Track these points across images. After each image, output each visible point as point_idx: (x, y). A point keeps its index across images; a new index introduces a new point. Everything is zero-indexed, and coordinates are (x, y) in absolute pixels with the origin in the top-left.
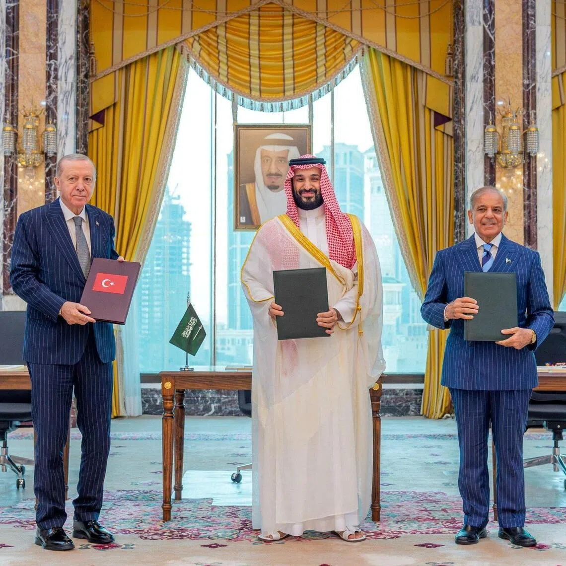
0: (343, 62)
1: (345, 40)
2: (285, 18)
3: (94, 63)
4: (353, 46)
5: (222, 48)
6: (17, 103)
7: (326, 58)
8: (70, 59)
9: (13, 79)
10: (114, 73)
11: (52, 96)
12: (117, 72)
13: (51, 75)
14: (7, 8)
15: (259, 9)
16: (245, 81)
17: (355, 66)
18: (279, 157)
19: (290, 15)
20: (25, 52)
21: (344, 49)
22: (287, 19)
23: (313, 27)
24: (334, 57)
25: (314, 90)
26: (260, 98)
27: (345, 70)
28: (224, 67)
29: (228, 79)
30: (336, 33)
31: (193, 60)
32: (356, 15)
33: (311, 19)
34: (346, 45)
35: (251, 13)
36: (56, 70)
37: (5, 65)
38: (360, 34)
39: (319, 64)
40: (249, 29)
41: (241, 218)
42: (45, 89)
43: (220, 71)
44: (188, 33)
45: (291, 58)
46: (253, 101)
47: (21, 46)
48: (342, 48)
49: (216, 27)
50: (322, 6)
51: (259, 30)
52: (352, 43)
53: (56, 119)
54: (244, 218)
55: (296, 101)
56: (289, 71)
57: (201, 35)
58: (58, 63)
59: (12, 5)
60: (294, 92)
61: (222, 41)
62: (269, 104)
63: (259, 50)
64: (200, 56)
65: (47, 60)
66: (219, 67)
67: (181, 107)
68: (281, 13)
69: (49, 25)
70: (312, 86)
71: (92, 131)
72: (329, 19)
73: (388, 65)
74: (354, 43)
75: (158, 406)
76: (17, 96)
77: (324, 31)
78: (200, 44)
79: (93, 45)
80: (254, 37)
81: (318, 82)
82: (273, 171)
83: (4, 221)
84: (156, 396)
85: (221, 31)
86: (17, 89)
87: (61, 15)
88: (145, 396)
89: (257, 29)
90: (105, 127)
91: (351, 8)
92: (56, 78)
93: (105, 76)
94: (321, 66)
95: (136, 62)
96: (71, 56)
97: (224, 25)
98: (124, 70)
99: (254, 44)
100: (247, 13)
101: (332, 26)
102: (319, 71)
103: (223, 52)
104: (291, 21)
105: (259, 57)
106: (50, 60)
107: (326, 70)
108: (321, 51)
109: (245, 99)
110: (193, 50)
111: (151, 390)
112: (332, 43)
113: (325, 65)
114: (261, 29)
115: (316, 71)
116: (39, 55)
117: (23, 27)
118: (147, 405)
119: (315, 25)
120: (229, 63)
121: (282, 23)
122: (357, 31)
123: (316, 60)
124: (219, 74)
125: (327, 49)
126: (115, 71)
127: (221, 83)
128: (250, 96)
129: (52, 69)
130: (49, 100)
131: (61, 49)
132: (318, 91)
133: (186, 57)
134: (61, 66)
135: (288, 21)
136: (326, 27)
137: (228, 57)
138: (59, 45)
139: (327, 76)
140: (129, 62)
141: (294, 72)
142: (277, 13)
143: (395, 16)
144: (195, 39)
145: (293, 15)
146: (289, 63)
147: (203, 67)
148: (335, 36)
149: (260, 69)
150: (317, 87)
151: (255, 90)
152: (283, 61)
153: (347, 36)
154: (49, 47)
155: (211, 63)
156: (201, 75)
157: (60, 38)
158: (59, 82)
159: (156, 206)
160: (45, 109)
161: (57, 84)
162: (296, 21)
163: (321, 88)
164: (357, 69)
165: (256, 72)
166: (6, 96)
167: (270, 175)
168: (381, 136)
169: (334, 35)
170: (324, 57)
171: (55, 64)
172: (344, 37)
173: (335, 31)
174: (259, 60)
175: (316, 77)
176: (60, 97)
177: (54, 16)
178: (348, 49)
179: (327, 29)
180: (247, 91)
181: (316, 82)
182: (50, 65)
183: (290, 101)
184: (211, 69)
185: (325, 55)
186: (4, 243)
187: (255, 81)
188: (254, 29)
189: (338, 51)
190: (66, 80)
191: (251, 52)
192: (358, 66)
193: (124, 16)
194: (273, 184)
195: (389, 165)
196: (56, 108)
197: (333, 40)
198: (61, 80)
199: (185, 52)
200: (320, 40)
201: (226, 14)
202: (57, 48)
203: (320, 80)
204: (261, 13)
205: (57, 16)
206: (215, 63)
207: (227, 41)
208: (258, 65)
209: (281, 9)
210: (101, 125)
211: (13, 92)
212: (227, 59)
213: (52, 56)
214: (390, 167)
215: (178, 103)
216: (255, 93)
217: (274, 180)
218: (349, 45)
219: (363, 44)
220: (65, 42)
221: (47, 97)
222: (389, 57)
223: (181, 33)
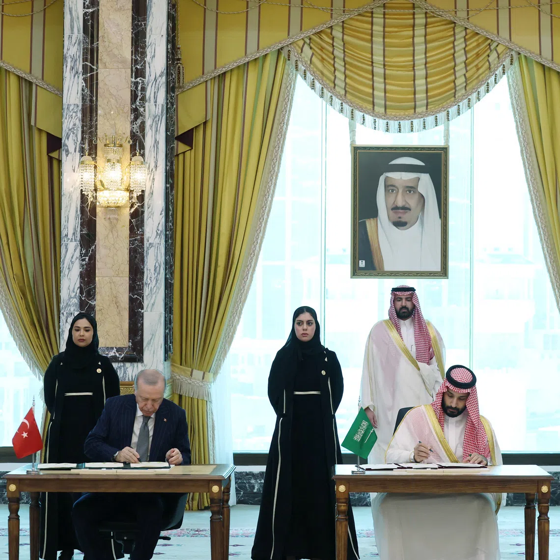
0: (487, 72)
1: (489, 44)
2: (416, 16)
3: (181, 71)
4: (499, 52)
5: (339, 53)
6: (96, 129)
7: (466, 67)
8: (160, 76)
9: (91, 101)
10: (205, 83)
11: (139, 121)
12: (209, 83)
13: (137, 96)
14: (85, 14)
15: (384, 6)
16: (367, 94)
17: (501, 77)
18: (408, 187)
19: (423, 13)
20: (105, 67)
21: (488, 56)
22: (418, 18)
23: (450, 28)
24: (477, 65)
25: (451, 106)
26: (385, 116)
27: (489, 81)
28: (340, 76)
29: (346, 91)
30: (479, 36)
31: (302, 68)
32: (504, 15)
33: (448, 19)
34: (491, 51)
35: (374, 10)
36: (143, 89)
37: (81, 83)
38: (508, 38)
39: (458, 74)
40: (372, 29)
41: (360, 261)
42: (130, 112)
43: (336, 82)
44: (297, 36)
45: (424, 66)
46: (377, 120)
47: (101, 60)
48: (486, 54)
49: (331, 27)
50: (461, 4)
51: (384, 31)
52: (498, 48)
53: (144, 148)
54: (364, 261)
55: (430, 119)
56: (420, 82)
57: (313, 37)
58: (146, 81)
59: (91, 10)
60: (427, 109)
61: (338, 44)
62: (397, 123)
63: (384, 57)
64: (311, 63)
65: (132, 77)
66: (335, 77)
67: (287, 125)
68: (411, 11)
69: (135, 34)
70: (448, 101)
71: (178, 155)
72: (470, 19)
73: (542, 75)
74: (500, 49)
75: (255, 493)
76: (96, 120)
77: (464, 33)
78: (311, 48)
79: (179, 48)
80: (378, 40)
81: (456, 96)
82: (400, 203)
83: (81, 272)
84: (253, 481)
85: (337, 33)
86: (97, 112)
87: (150, 23)
88: (240, 481)
89: (382, 29)
90: (193, 150)
91: (497, 6)
92: (143, 99)
93: (193, 87)
94: (460, 77)
95: (231, 70)
96: (162, 73)
97: (341, 24)
98: (217, 80)
99: (378, 48)
100: (370, 10)
101: (474, 28)
102: (458, 82)
103: (340, 59)
104: (424, 21)
105: (384, 65)
106: (136, 78)
107: (466, 82)
108: (460, 59)
109: (367, 116)
110: (303, 55)
111: (247, 474)
112: (474, 48)
113: (465, 75)
114: (387, 29)
115: (454, 82)
116: (123, 70)
117: (103, 36)
118: (242, 493)
119: (453, 25)
120: (347, 72)
121: (412, 23)
122: (504, 33)
123: (454, 69)
124: (335, 85)
125: (468, 56)
126: (206, 81)
127: (336, 96)
128: (373, 113)
129: (139, 88)
130: (135, 126)
131: (149, 64)
132: (456, 107)
133: (294, 65)
134: (150, 85)
135: (420, 20)
136: (466, 29)
137: (345, 64)
138: (148, 59)
139: (467, 88)
140: (224, 70)
141: (427, 83)
142: (407, 11)
143: (551, 16)
144: (305, 42)
145: (426, 13)
146: (420, 72)
147: (315, 76)
148: (477, 40)
149: (385, 79)
150: (456, 102)
151: (379, 105)
152: (414, 69)
153: (492, 40)
154: (135, 62)
155: (326, 72)
156: (313, 86)
157: (149, 51)
158: (147, 104)
159: (255, 247)
160: (129, 137)
161: (144, 107)
162: (429, 20)
163: (461, 104)
164: (504, 81)
165: (380, 83)
166: (83, 121)
167: (395, 208)
168: (532, 161)
169: (477, 38)
170: (463, 65)
171: (143, 82)
172: (489, 41)
173: (477, 34)
174: (385, 69)
175: (454, 91)
176: (148, 123)
177: (141, 24)
178: (494, 56)
179: (468, 31)
180: (370, 107)
181: (455, 96)
182: (136, 84)
183: (422, 119)
184: (325, 79)
185: (465, 63)
186: (81, 299)
187: (379, 94)
188: (378, 29)
189: (481, 58)
190: (156, 102)
191: (374, 57)
192: (505, 77)
193: (217, 13)
194: (400, 219)
195: (543, 198)
196: (144, 136)
197: (475, 44)
198: (150, 103)
199: (293, 58)
200: (460, 44)
201: (344, 11)
202: (145, 63)
203: (458, 94)
204: (386, 11)
205: (145, 24)
206: (330, 71)
207: (344, 44)
208: (383, 75)
209: (411, 5)
210: (189, 148)
211: (91, 116)
212: (345, 66)
213: (139, 73)
214: (543, 201)
215: (283, 120)
216: (380, 110)
217: (400, 215)
218: (495, 52)
219: (513, 50)
220: (154, 56)
221: (132, 122)
222: (543, 66)
223: (289, 35)
